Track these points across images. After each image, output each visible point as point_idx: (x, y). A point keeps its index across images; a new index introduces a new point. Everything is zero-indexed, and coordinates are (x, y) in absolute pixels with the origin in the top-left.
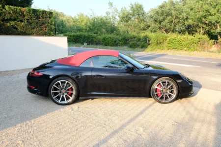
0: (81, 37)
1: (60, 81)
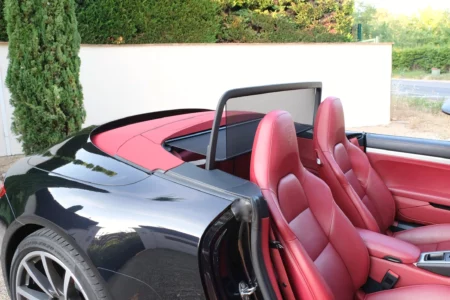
0: (426, 56)
1: (43, 255)
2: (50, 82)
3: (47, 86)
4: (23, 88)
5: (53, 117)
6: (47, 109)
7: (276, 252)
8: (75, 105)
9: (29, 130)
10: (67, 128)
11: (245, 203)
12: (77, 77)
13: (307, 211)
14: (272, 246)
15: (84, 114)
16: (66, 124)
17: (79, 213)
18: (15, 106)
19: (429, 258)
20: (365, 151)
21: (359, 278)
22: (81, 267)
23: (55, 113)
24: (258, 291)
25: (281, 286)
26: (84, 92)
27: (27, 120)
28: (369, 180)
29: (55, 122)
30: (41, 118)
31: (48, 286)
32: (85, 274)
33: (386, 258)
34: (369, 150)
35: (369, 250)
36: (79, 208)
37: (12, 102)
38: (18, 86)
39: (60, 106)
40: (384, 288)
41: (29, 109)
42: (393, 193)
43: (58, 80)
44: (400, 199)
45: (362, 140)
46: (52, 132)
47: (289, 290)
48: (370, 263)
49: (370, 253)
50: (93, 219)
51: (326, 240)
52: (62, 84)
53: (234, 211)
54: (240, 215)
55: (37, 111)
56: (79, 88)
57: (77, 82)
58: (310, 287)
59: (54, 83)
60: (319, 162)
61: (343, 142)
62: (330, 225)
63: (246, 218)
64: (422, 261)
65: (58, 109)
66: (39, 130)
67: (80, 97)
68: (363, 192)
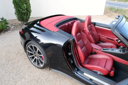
1: (33, 45)
2: (23, 3)
3: (23, 4)
4: (17, 5)
5: (25, 12)
6: (23, 10)
7: (75, 48)
8: (29, 9)
9: (19, 15)
10: (27, 14)
11: (71, 40)
12: (29, 2)
13: (81, 40)
14: (75, 47)
15: (31, 11)
16: (27, 13)
17: (37, 38)
18: (15, 8)
19: (103, 49)
20: (95, 26)
21: (90, 52)
22: (41, 48)
23: (25, 11)
24: (72, 54)
25: (76, 53)
26: (31, 5)
27: (18, 12)
28: (95, 33)
29: (25, 13)
30: (22, 12)
31: (33, 50)
32: (41, 49)
33: (95, 49)
34: (96, 26)
35: (92, 47)
36: (37, 37)
37: (14, 8)
38: (16, 4)
39: (26, 9)
40: (94, 54)
41: (19, 10)
42: (99, 36)
43: (25, 3)
44: (101, 37)
45: (95, 24)
46: (24, 15)
47: (77, 54)
48: (92, 50)
49: (92, 48)
50: (40, 39)
51: (84, 45)
52: (26, 4)
53: (69, 41)
54: (70, 42)
55: (21, 10)
56: (30, 4)
57: (29, 3)
58: (80, 53)
59: (24, 3)
60: (85, 29)
61: (90, 25)
62: (85, 43)
63: (71, 42)
64: (102, 50)
65: (26, 10)
66: (21, 15)
67: (30, 7)
68: (93, 35)
